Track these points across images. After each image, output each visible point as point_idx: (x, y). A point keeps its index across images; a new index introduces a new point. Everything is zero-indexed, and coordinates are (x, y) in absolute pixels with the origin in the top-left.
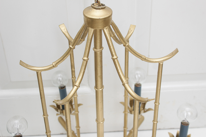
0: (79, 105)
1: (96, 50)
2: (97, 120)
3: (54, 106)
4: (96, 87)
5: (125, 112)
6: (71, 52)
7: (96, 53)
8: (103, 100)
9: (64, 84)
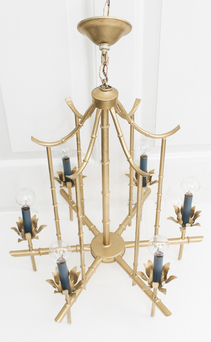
0: (84, 177)
1: (102, 127)
2: (103, 193)
3: (58, 178)
4: (103, 161)
5: (130, 184)
6: (77, 131)
7: (102, 130)
8: (108, 174)
9: (68, 155)
